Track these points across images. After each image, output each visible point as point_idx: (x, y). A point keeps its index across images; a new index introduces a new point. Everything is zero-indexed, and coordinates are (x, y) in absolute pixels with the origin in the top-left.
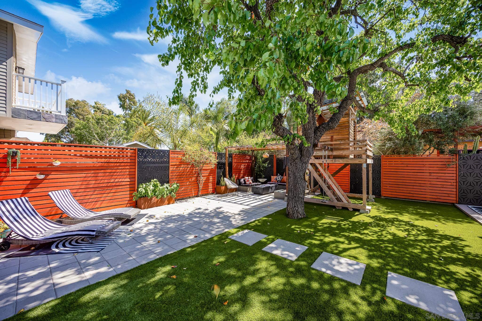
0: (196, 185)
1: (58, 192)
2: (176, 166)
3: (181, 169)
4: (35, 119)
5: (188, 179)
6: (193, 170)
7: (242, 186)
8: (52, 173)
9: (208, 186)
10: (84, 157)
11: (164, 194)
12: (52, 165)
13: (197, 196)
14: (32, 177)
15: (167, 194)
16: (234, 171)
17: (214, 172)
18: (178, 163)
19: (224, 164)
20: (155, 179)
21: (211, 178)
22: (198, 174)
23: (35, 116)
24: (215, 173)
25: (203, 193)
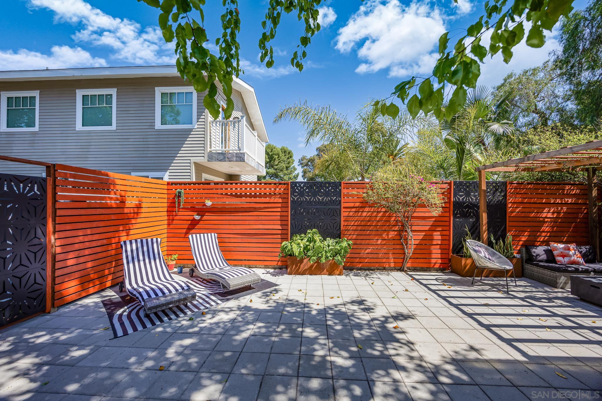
0: (398, 247)
1: (208, 236)
2: (354, 210)
3: (364, 214)
4: (221, 160)
5: (379, 233)
6: (390, 216)
7: (537, 265)
8: (207, 214)
9: (430, 253)
10: (233, 196)
11: (322, 256)
12: (205, 205)
13: (401, 270)
14: (191, 218)
15: (327, 257)
16: (512, 224)
17: (447, 224)
18: (357, 205)
19: (475, 207)
20: (314, 230)
21: (437, 236)
22: (403, 226)
23: (221, 157)
24: (449, 226)
25: (416, 265)
